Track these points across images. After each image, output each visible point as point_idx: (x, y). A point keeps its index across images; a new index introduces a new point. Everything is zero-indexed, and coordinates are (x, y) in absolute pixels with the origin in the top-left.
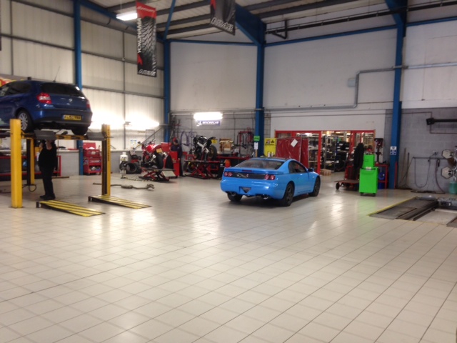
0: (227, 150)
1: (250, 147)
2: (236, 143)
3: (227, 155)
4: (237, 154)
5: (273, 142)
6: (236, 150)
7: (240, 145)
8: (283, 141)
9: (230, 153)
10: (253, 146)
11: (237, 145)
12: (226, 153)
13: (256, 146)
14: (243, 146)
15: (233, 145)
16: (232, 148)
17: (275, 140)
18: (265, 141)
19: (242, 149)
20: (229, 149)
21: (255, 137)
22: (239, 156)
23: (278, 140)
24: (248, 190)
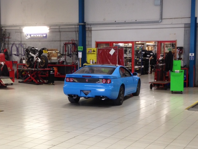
0: (54, 59)
1: (75, 56)
2: (62, 53)
3: (55, 63)
4: (63, 62)
5: (94, 51)
6: (62, 59)
7: (65, 55)
8: (103, 50)
9: (57, 61)
10: (77, 55)
11: (63, 55)
12: (53, 61)
13: (80, 55)
14: (68, 55)
15: (59, 55)
16: (59, 57)
17: (95, 49)
18: (87, 51)
19: (68, 58)
20: (56, 58)
21: (79, 47)
22: (65, 64)
23: (99, 50)
24: (88, 93)
